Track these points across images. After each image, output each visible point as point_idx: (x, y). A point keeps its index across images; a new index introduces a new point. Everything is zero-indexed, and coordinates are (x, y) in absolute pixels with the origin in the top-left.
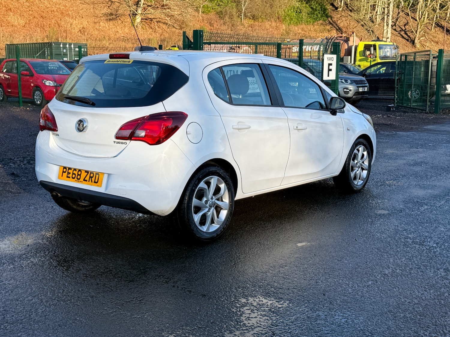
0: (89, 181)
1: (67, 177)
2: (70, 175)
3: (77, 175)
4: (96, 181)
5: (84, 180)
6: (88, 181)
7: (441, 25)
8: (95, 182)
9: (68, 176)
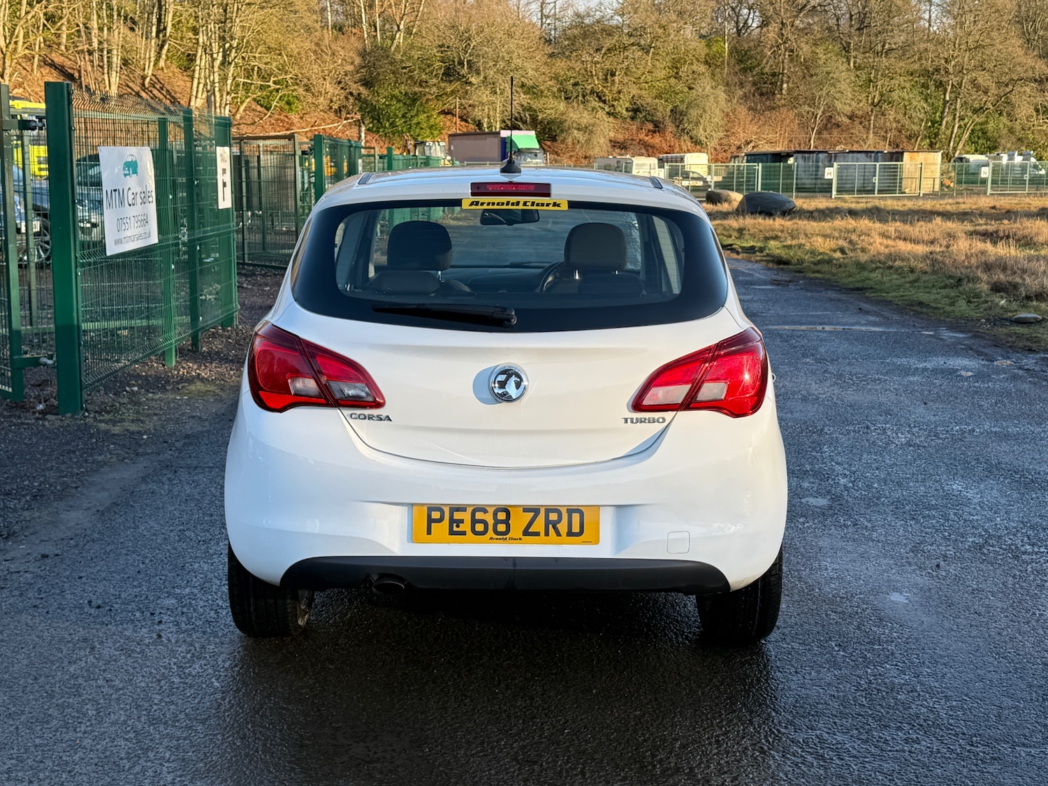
0: (547, 534)
1: (452, 533)
2: (466, 527)
3: (491, 522)
4: (576, 529)
5: (526, 533)
6: (542, 533)
7: (52, 61)
8: (570, 534)
9: (455, 529)
